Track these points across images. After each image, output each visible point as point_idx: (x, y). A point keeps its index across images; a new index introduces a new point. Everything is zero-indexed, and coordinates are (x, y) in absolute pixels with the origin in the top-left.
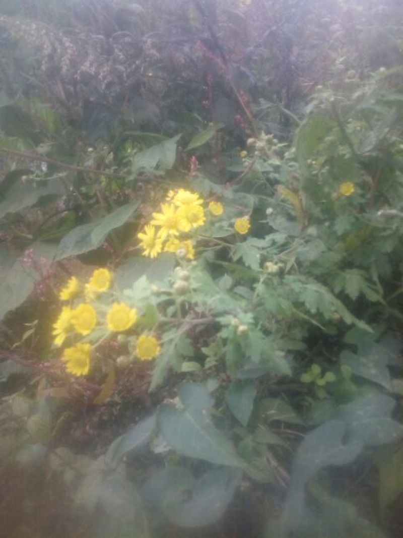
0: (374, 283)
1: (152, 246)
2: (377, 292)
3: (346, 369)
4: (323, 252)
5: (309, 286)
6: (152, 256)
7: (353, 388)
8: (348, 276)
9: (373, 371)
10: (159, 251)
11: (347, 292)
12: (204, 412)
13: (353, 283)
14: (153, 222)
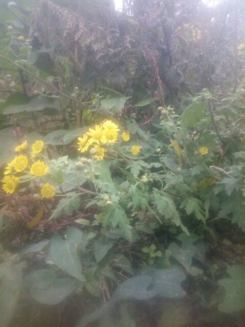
0: (205, 210)
1: (84, 146)
2: (204, 215)
3: (168, 252)
4: (180, 183)
5: (163, 198)
6: (82, 152)
7: (168, 263)
8: (190, 201)
9: (184, 258)
10: (86, 150)
11: (186, 209)
12: (76, 245)
13: (191, 206)
14: (88, 133)
